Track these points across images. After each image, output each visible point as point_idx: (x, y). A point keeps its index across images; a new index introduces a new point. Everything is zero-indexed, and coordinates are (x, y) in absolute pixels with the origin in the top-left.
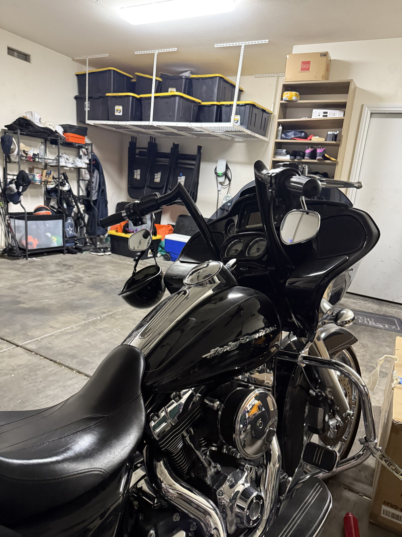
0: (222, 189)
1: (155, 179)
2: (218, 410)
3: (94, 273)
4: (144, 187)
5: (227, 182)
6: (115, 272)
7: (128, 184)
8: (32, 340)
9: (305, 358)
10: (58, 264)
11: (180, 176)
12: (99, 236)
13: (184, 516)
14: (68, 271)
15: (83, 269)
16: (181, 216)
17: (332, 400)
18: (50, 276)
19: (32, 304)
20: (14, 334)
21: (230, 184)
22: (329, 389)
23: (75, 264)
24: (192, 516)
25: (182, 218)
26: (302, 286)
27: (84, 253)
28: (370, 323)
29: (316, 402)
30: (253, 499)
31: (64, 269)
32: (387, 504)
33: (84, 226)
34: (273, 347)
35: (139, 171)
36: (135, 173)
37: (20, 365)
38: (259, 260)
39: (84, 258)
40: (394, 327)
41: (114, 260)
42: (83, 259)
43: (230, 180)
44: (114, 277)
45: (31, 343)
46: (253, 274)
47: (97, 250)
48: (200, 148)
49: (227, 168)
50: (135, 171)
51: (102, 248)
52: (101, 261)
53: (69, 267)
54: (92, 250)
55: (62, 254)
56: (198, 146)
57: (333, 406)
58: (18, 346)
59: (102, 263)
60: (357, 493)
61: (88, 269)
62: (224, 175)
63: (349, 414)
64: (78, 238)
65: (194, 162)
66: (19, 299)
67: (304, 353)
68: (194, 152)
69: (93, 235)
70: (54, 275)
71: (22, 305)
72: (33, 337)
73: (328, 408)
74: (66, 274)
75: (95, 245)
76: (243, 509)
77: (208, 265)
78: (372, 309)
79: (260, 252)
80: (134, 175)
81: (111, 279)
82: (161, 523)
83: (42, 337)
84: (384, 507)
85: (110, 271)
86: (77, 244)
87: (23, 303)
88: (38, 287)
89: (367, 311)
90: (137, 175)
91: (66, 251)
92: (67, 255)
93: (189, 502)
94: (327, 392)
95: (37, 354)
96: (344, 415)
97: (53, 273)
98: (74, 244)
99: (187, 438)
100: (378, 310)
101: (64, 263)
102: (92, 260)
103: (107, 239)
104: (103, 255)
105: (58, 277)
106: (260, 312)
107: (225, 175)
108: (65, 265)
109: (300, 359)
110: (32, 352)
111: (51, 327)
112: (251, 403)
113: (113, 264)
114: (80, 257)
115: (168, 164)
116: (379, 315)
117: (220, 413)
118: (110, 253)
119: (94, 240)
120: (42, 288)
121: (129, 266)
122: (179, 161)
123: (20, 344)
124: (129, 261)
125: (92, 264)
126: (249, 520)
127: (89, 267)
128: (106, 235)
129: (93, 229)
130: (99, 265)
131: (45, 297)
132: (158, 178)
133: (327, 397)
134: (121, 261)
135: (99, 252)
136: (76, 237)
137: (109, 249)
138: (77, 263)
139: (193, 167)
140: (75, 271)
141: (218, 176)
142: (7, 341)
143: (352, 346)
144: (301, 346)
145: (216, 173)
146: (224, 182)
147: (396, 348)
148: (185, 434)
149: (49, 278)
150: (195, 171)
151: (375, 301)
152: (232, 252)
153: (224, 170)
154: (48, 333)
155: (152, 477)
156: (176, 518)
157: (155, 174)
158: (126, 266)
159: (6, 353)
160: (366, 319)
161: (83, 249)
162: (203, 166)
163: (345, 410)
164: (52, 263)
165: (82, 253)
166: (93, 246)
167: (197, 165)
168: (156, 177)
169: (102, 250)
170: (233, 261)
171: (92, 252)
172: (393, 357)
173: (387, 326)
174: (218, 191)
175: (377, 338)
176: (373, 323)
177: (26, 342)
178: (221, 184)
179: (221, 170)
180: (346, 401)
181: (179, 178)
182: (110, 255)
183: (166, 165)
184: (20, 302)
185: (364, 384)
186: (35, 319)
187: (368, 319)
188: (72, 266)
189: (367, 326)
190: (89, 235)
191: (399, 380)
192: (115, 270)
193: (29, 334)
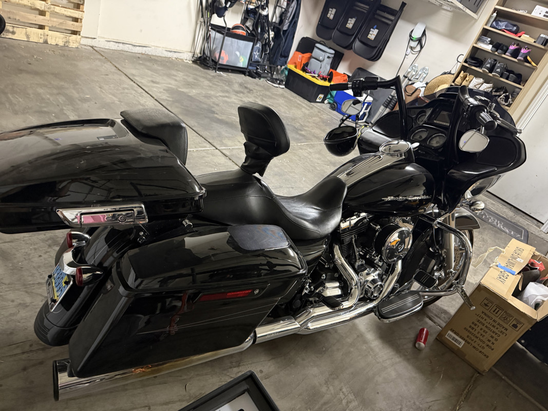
0: (411, 54)
1: (348, 24)
2: (377, 231)
3: (269, 103)
4: (334, 29)
5: (418, 48)
6: (286, 108)
7: (319, 21)
8: (226, 148)
9: (439, 223)
10: (241, 85)
11: (373, 28)
12: (277, 66)
13: (341, 276)
14: (249, 94)
15: (261, 97)
16: (360, 69)
17: (444, 258)
18: (235, 95)
19: (224, 117)
20: (213, 138)
21: (420, 51)
22: (445, 250)
23: (254, 89)
24: (344, 277)
25: (360, 71)
26: (458, 177)
27: (262, 79)
28: (499, 225)
29: (432, 256)
30: (377, 285)
31: (246, 91)
32: (453, 331)
33: (269, 53)
34: (422, 209)
35: (334, 11)
36: (330, 12)
37: (221, 164)
38: (436, 149)
39: (262, 85)
40: (519, 236)
41: (286, 95)
42: (260, 86)
43: (422, 47)
44: (286, 113)
45: (225, 149)
46: (428, 158)
47: (274, 81)
48: (404, 4)
49: (424, 33)
50: (330, 9)
51: (278, 80)
52: (276, 93)
53: (250, 91)
54: (269, 78)
55: (243, 76)
56: (403, 2)
57: (443, 263)
58: (217, 149)
59: (276, 95)
60: (435, 323)
61: (265, 98)
62: (417, 40)
63: (451, 272)
64: (260, 64)
65: (392, 18)
66: (213, 109)
67: (440, 220)
68: (397, 7)
69: (273, 64)
70: (238, 95)
71: (216, 115)
72: (226, 146)
73: (438, 263)
74: (247, 96)
75: (272, 75)
76: (371, 288)
77: (398, 143)
78: (507, 215)
79: (438, 145)
80: (328, 13)
81: (283, 114)
82: (329, 274)
83: (233, 147)
84: (450, 332)
85: (282, 105)
86: (258, 69)
87: (217, 114)
88: (226, 102)
89: (501, 215)
90: (331, 14)
91: (247, 74)
92: (247, 77)
93: (345, 269)
94: (443, 252)
95: (230, 159)
96: (448, 271)
97: (237, 92)
98: (255, 68)
99: (354, 240)
100: (511, 217)
101: (245, 85)
102: (268, 89)
103: (283, 71)
104: (277, 87)
105: (241, 98)
106: (424, 184)
107: (419, 41)
108: (246, 88)
109: (435, 222)
110: (227, 156)
111: (239, 142)
112: (394, 237)
113: (285, 99)
114: (259, 84)
115: (365, 11)
116: (511, 222)
117: (377, 234)
118: (284, 87)
119: (273, 69)
120: (229, 104)
121: (298, 106)
122: (378, 12)
123: (218, 148)
124: (298, 100)
125: (268, 93)
126: (372, 293)
127: (266, 96)
128: (283, 67)
129: (275, 58)
130: (274, 97)
131: (232, 114)
132: (350, 24)
133: (441, 254)
134: (292, 98)
135: (275, 83)
136: (259, 62)
137: (284, 83)
138: (256, 88)
139: (390, 22)
140: (254, 97)
141: (412, 40)
142: (209, 142)
143: (474, 230)
144: (439, 215)
145: (410, 36)
146: (415, 48)
147: (508, 245)
148: (353, 237)
149: (236, 97)
150: (391, 27)
151: (513, 208)
152: (417, 137)
153: (420, 36)
154: (237, 146)
155: (330, 250)
156: (336, 275)
157: (350, 19)
158: (296, 105)
159: (209, 151)
160: (496, 221)
161: (262, 76)
162: (400, 23)
163: (450, 268)
164: (236, 82)
165: (260, 79)
166: (270, 75)
167: (394, 22)
168: (349, 22)
169: (278, 82)
170: (417, 144)
171: (269, 81)
172: (502, 250)
173: (512, 233)
174: (406, 54)
175: (498, 239)
176: (502, 227)
177: (222, 148)
178: (412, 48)
179: (417, 34)
180: (453, 264)
181: (372, 29)
182: (283, 88)
183: (363, 12)
184: (213, 112)
185: (471, 251)
186: (226, 131)
187: (499, 222)
188: (252, 90)
189: (495, 227)
190: (270, 64)
191: (497, 264)
192: (287, 106)
193: (224, 142)
